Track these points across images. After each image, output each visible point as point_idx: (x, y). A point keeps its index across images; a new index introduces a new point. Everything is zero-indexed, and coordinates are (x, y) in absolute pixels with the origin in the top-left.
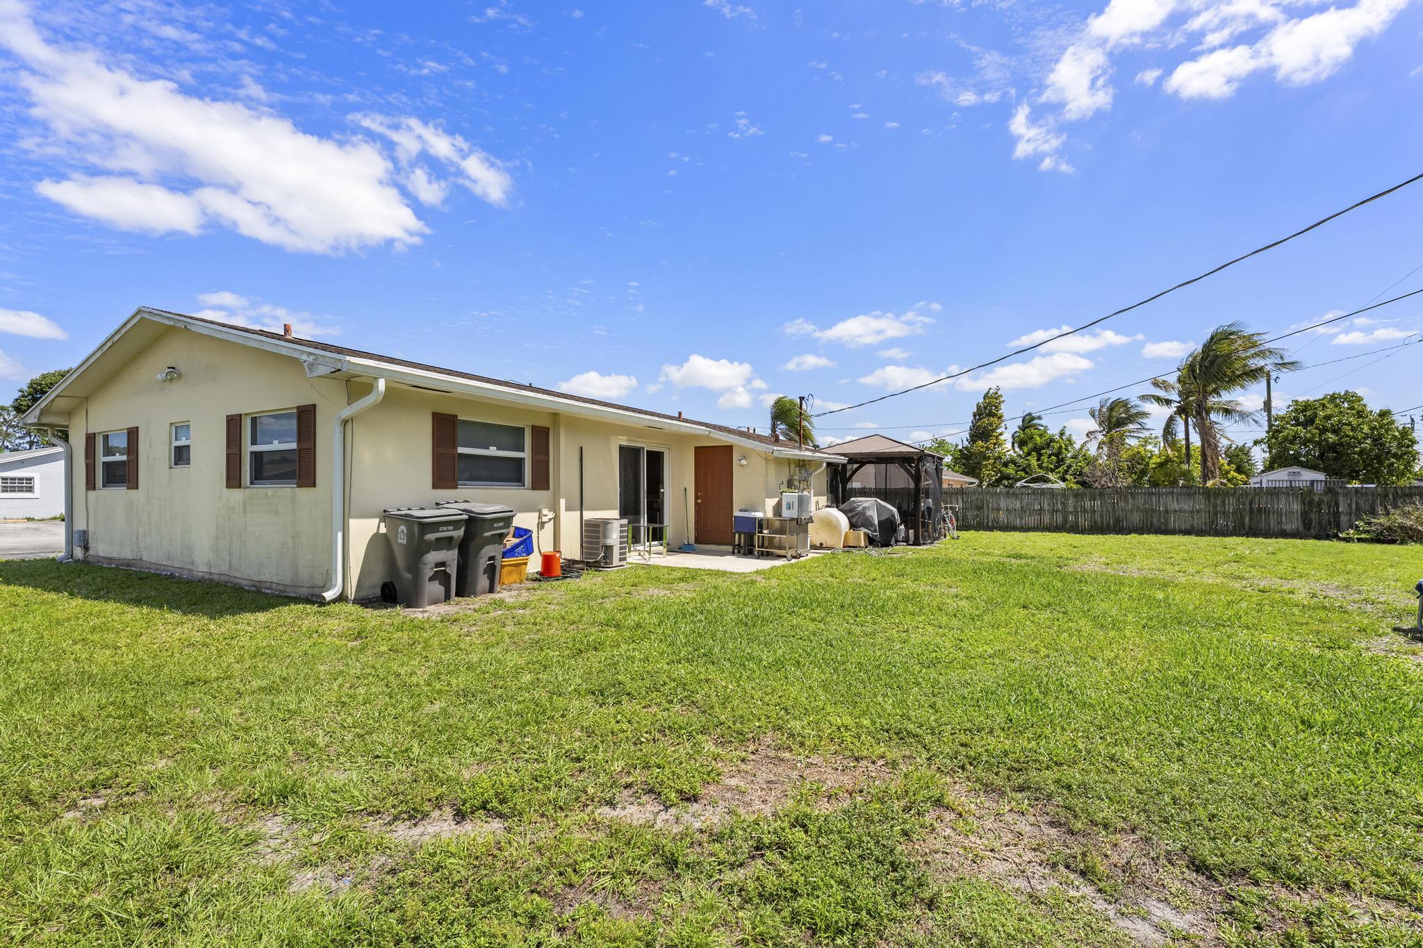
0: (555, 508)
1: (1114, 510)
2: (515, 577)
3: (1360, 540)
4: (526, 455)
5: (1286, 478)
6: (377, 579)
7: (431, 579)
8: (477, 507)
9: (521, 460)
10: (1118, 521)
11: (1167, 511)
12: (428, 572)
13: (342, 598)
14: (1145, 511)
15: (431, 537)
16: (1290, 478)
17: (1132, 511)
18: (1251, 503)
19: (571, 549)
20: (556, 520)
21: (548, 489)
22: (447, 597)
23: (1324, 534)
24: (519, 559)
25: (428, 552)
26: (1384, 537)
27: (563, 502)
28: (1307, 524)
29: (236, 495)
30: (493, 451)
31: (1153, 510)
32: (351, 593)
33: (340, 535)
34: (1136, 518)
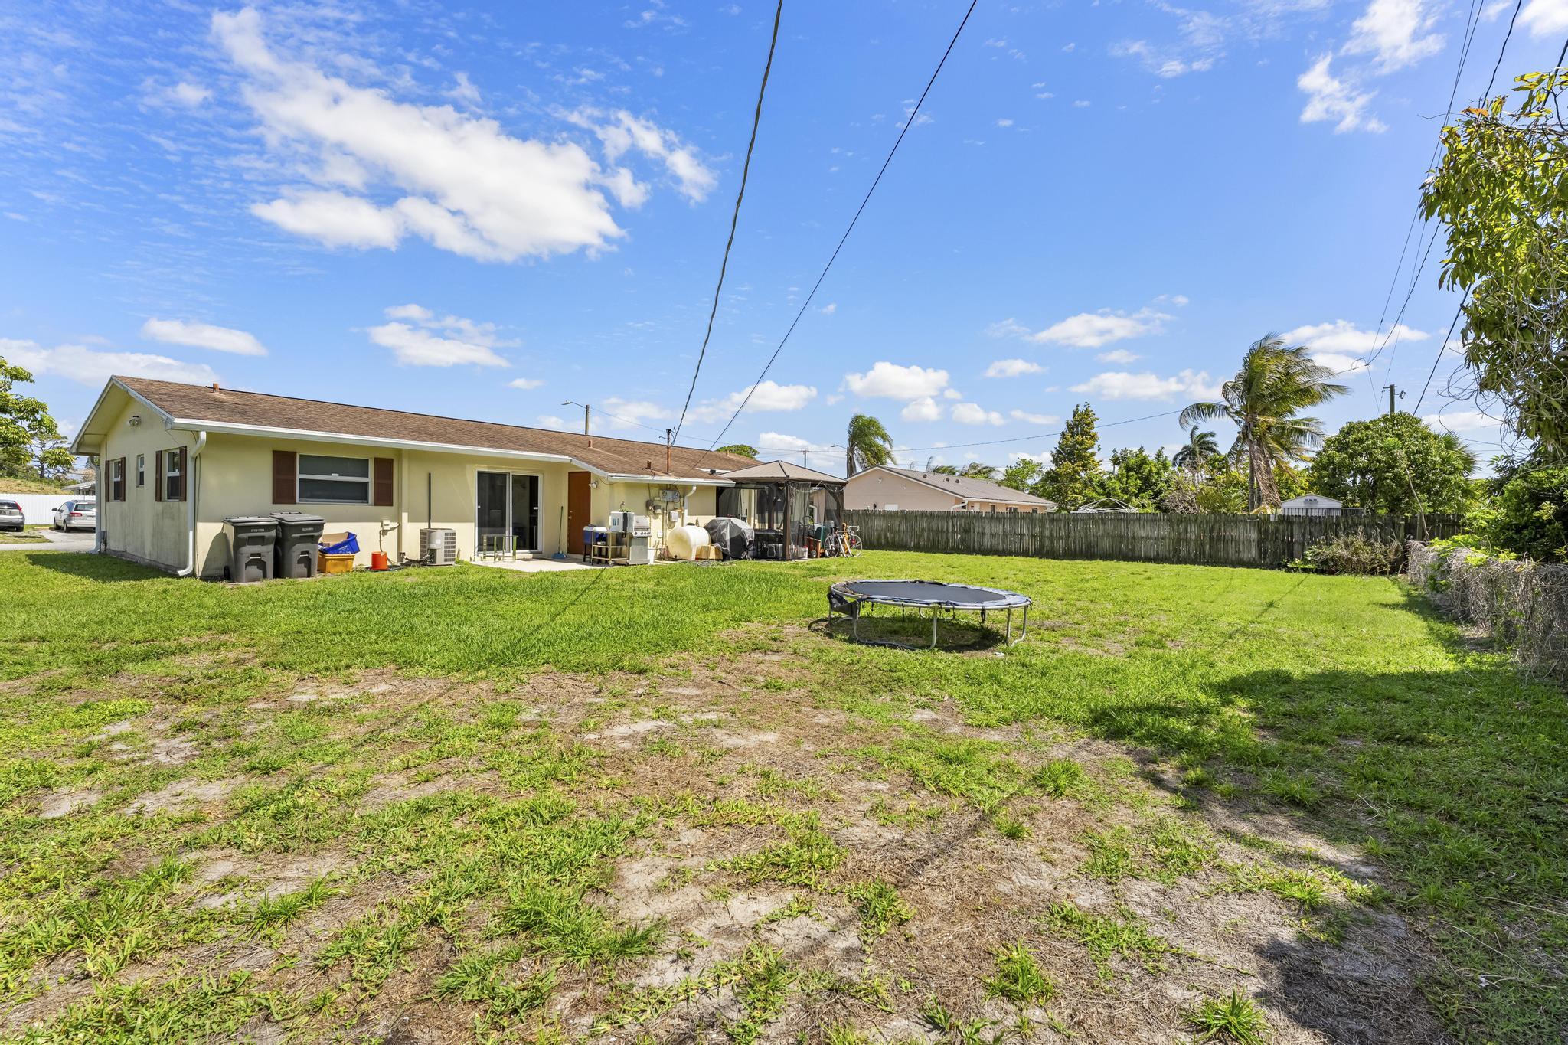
0: (398, 519)
1: (1086, 536)
2: (340, 568)
3: (1305, 570)
4: (370, 479)
5: (1303, 506)
6: (221, 563)
7: (247, 564)
8: (287, 517)
9: (366, 484)
10: (1089, 546)
11: (1134, 538)
12: (245, 560)
13: (193, 575)
14: (1114, 537)
15: (245, 535)
16: (1307, 506)
17: (1103, 536)
18: (1211, 531)
19: (413, 551)
20: (399, 527)
21: (392, 505)
22: (265, 576)
23: (1276, 565)
24: (344, 556)
25: (244, 545)
26: (1327, 567)
27: (405, 516)
28: (1262, 554)
29: (160, 506)
30: (335, 477)
31: (1121, 537)
32: (199, 572)
33: (191, 533)
34: (1106, 544)
